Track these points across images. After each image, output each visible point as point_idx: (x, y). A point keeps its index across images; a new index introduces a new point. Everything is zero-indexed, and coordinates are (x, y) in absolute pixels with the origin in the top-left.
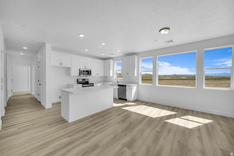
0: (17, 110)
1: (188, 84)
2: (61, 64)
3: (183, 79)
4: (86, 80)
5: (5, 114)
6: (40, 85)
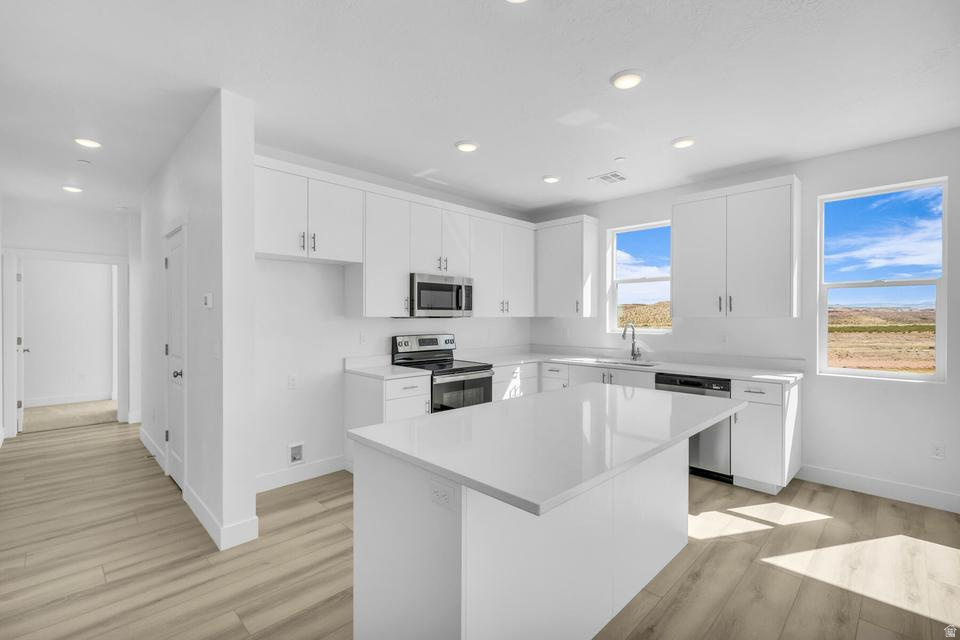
1: (898, 356)
2: (308, 241)
3: (871, 330)
4: (442, 346)
6: (176, 375)
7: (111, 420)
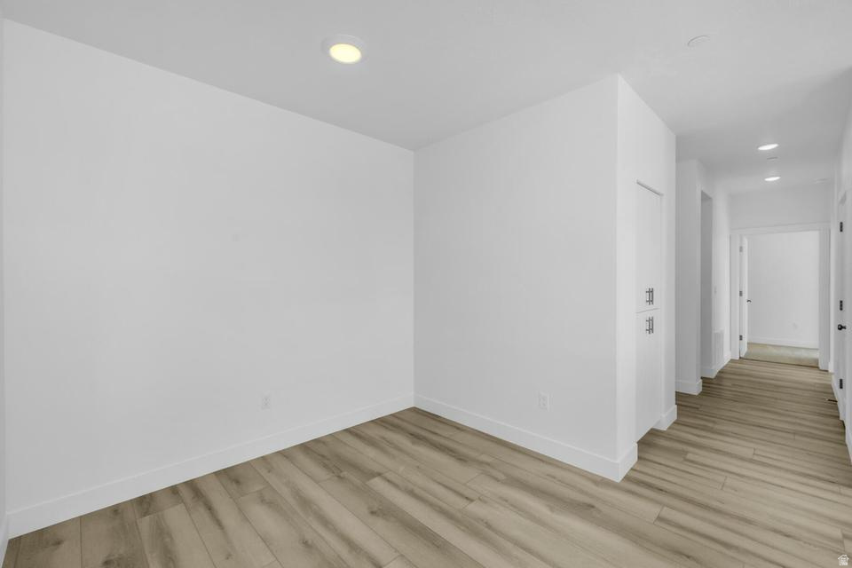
0: (717, 427)
5: (674, 423)
6: (840, 328)
7: (813, 366)
